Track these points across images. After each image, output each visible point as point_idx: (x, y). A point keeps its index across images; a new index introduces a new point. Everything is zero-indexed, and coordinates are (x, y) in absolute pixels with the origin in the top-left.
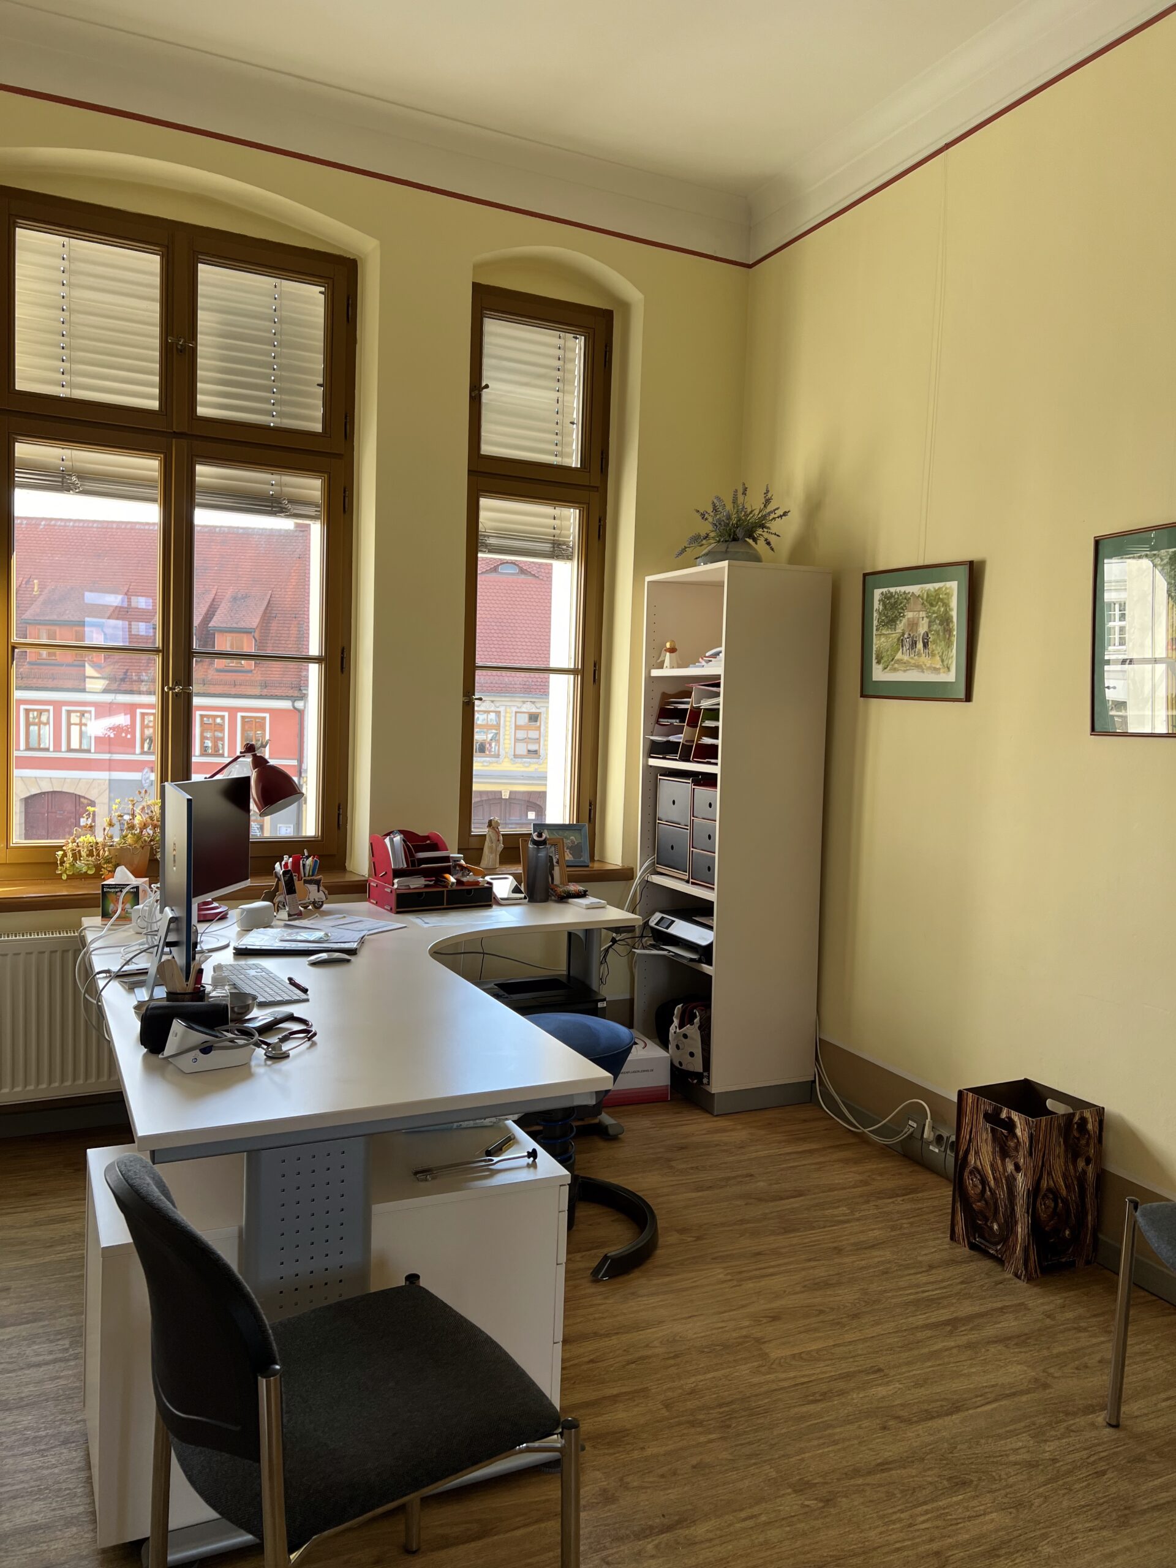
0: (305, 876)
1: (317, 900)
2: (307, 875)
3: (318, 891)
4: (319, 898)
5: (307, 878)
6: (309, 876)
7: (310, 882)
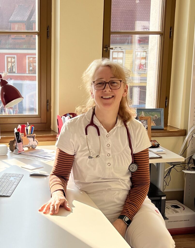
0: (27, 134)
1: (33, 145)
2: (28, 134)
3: (34, 141)
4: (34, 144)
5: (28, 135)
6: (29, 134)
7: (30, 137)
